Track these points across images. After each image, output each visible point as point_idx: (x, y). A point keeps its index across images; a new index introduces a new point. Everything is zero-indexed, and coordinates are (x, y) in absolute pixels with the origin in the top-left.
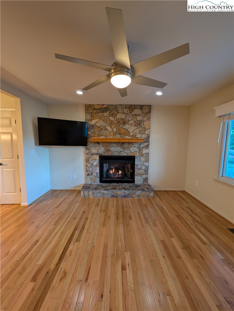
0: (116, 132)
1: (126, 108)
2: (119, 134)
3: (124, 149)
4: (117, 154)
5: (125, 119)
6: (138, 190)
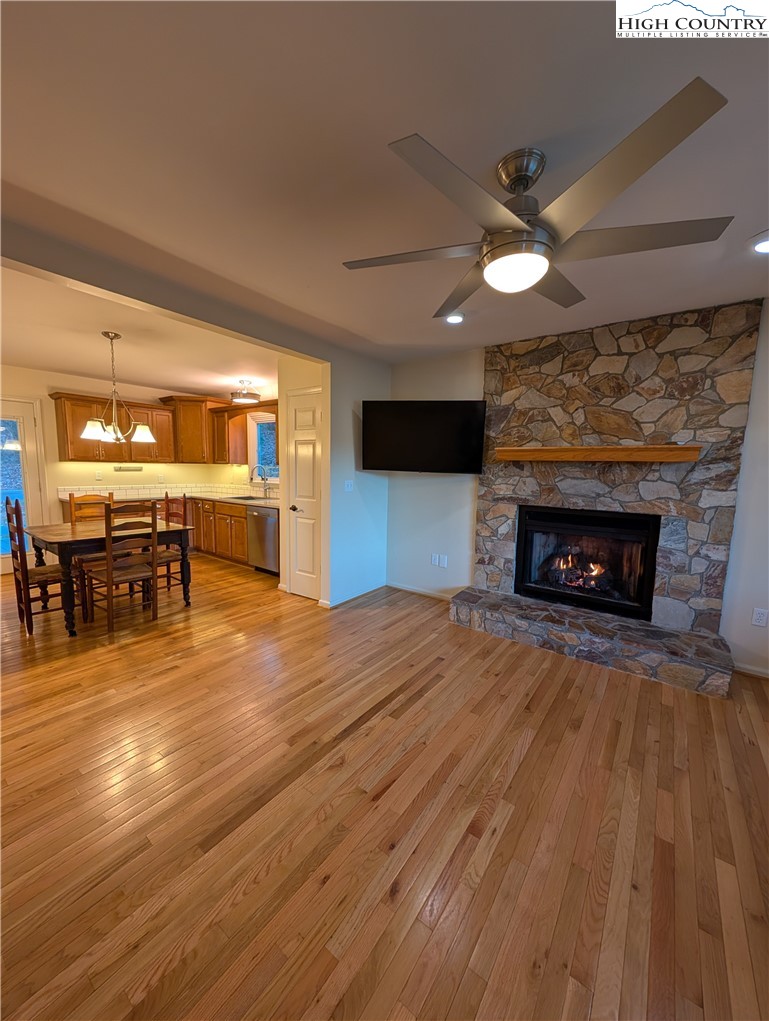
0: (585, 428)
1: (629, 333)
2: (595, 432)
3: (613, 485)
4: (581, 504)
5: (622, 375)
6: (651, 647)
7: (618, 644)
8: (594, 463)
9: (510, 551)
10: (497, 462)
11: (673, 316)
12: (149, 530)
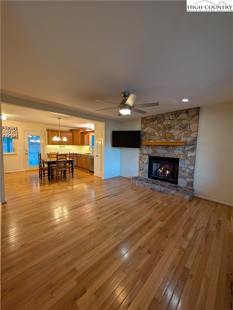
0: (163, 137)
1: (171, 115)
2: (165, 138)
3: (169, 151)
4: (162, 156)
5: (170, 124)
6: (173, 189)
7: (166, 189)
8: (164, 146)
9: (147, 167)
10: (144, 145)
11: (180, 111)
12: (65, 160)
